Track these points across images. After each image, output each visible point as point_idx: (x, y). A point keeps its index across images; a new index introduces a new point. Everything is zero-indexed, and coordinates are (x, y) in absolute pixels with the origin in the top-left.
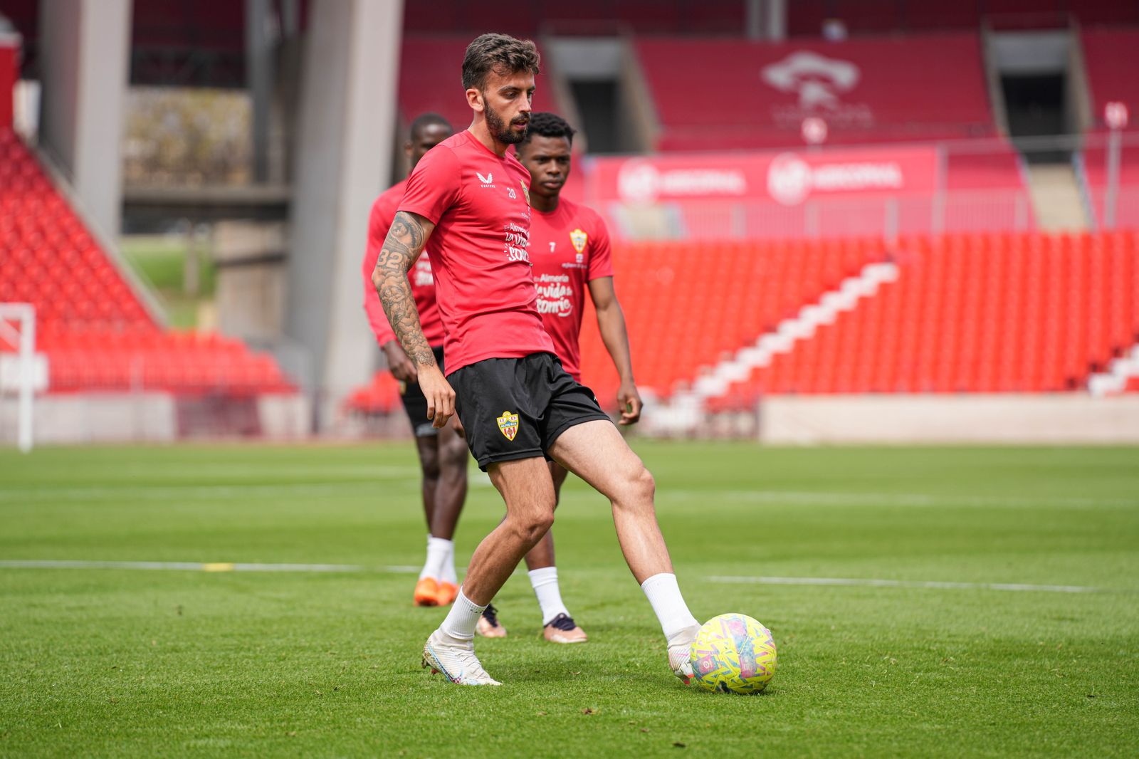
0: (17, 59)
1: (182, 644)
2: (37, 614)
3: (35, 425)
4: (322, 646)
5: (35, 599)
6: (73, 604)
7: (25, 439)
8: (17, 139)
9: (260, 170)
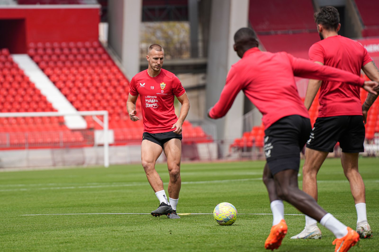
0: (100, 13)
1: (172, 246)
2: (116, 234)
3: (110, 158)
4: (229, 247)
5: (115, 228)
6: (129, 230)
7: (107, 164)
8: (100, 45)
9: (194, 53)
